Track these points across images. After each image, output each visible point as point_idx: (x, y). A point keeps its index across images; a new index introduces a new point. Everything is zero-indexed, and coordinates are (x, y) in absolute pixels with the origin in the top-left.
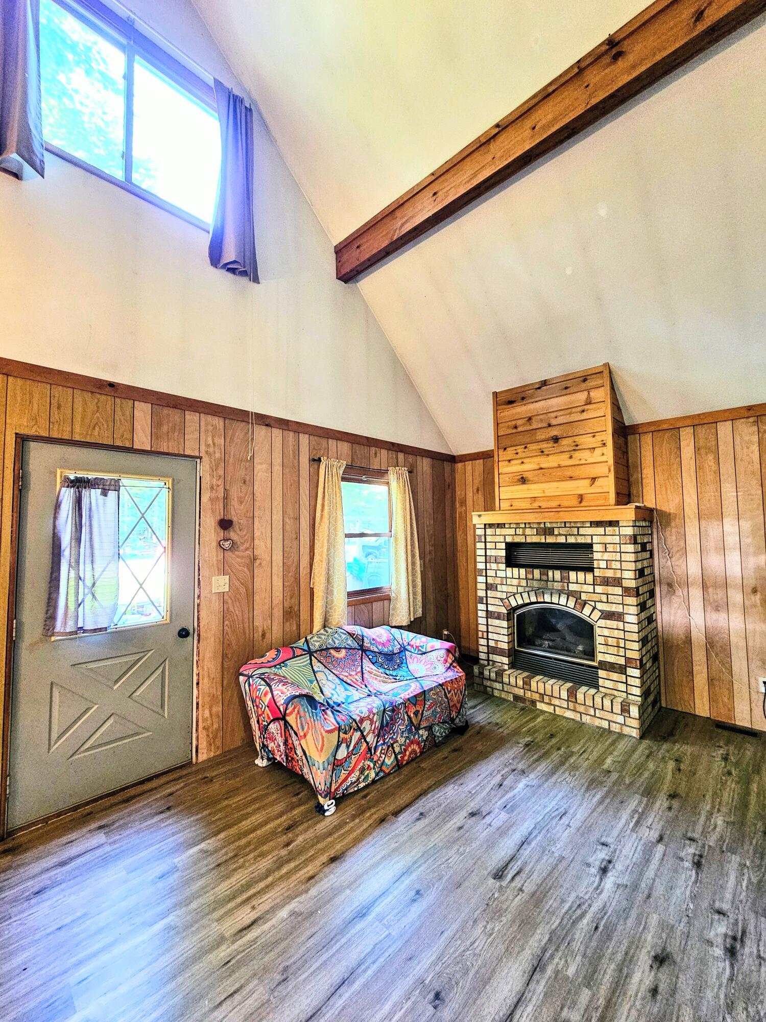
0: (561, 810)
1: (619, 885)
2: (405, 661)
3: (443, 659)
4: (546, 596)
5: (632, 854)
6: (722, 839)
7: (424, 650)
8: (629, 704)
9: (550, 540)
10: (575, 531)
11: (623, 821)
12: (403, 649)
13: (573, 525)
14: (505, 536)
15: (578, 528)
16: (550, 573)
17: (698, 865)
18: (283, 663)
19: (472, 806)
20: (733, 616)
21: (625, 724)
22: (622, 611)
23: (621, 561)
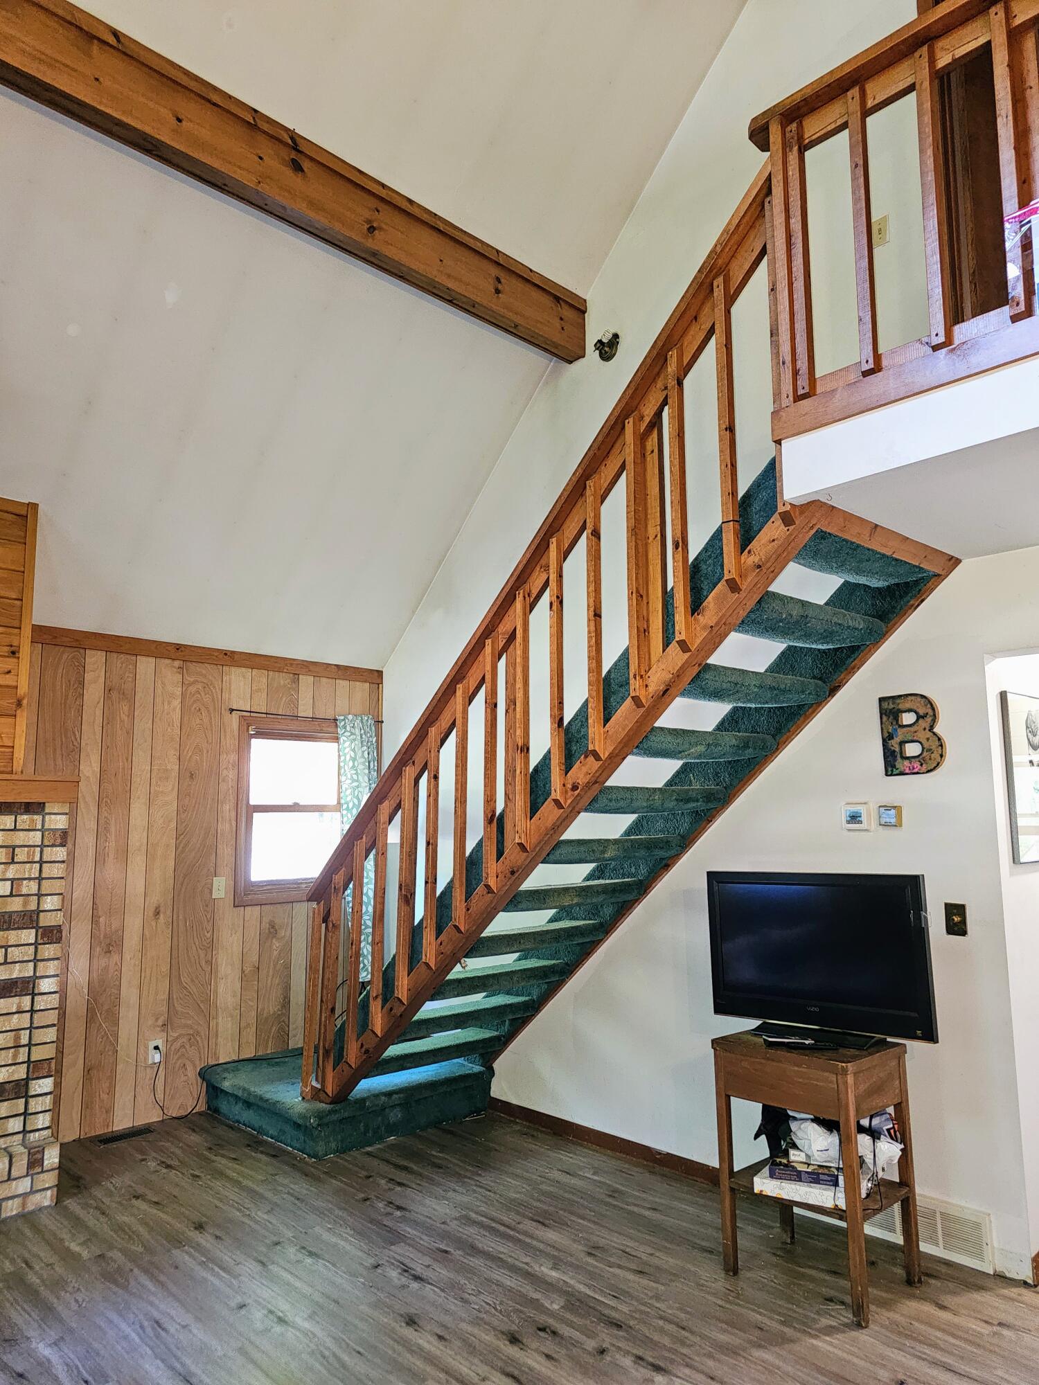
8: (40, 1147)
20: (127, 956)
21: (33, 1192)
22: (31, 974)
23: (40, 879)
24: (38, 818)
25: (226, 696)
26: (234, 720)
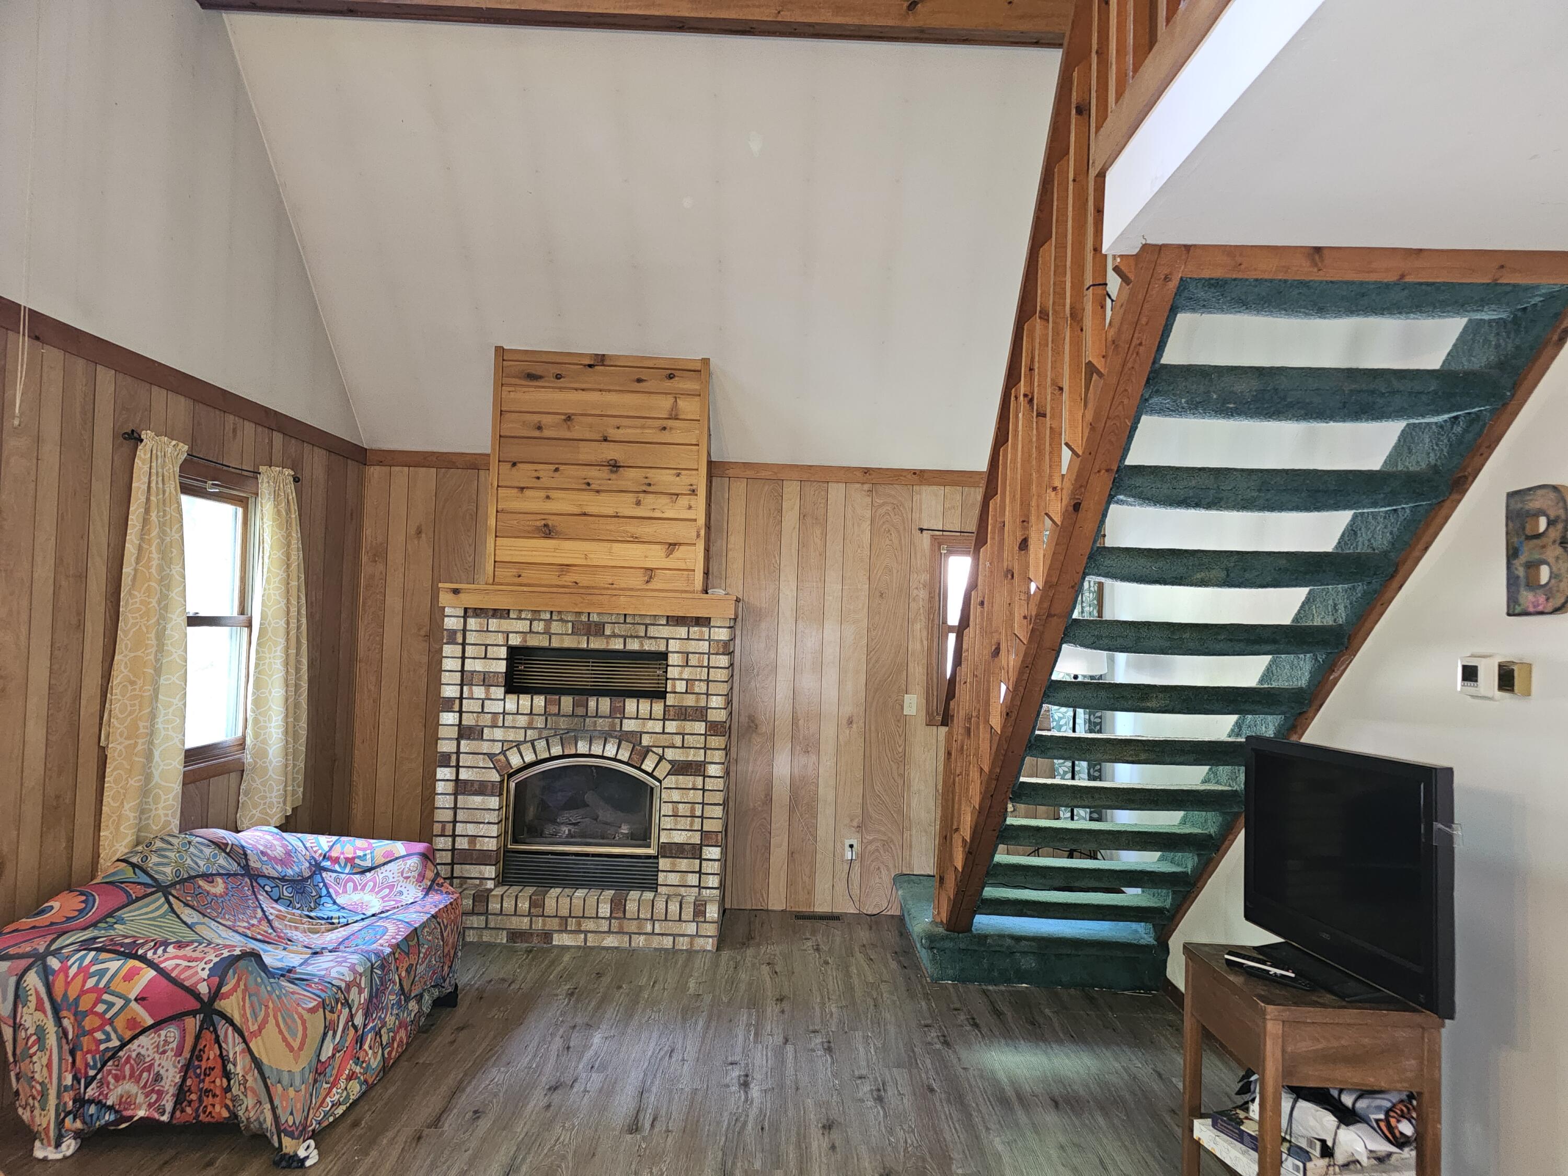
0: (665, 1049)
1: (765, 1091)
2: (324, 892)
3: (416, 874)
4: (580, 744)
5: (764, 1062)
6: (841, 1022)
7: (368, 864)
8: (706, 901)
9: (597, 644)
10: (641, 631)
11: (741, 1038)
12: (317, 868)
13: (637, 620)
14: (507, 634)
15: (647, 625)
16: (592, 703)
17: (829, 1050)
18: (110, 915)
19: (546, 1079)
20: (824, 758)
21: (697, 935)
22: (703, 759)
23: (708, 681)
24: (706, 630)
25: (916, 516)
26: (925, 541)
